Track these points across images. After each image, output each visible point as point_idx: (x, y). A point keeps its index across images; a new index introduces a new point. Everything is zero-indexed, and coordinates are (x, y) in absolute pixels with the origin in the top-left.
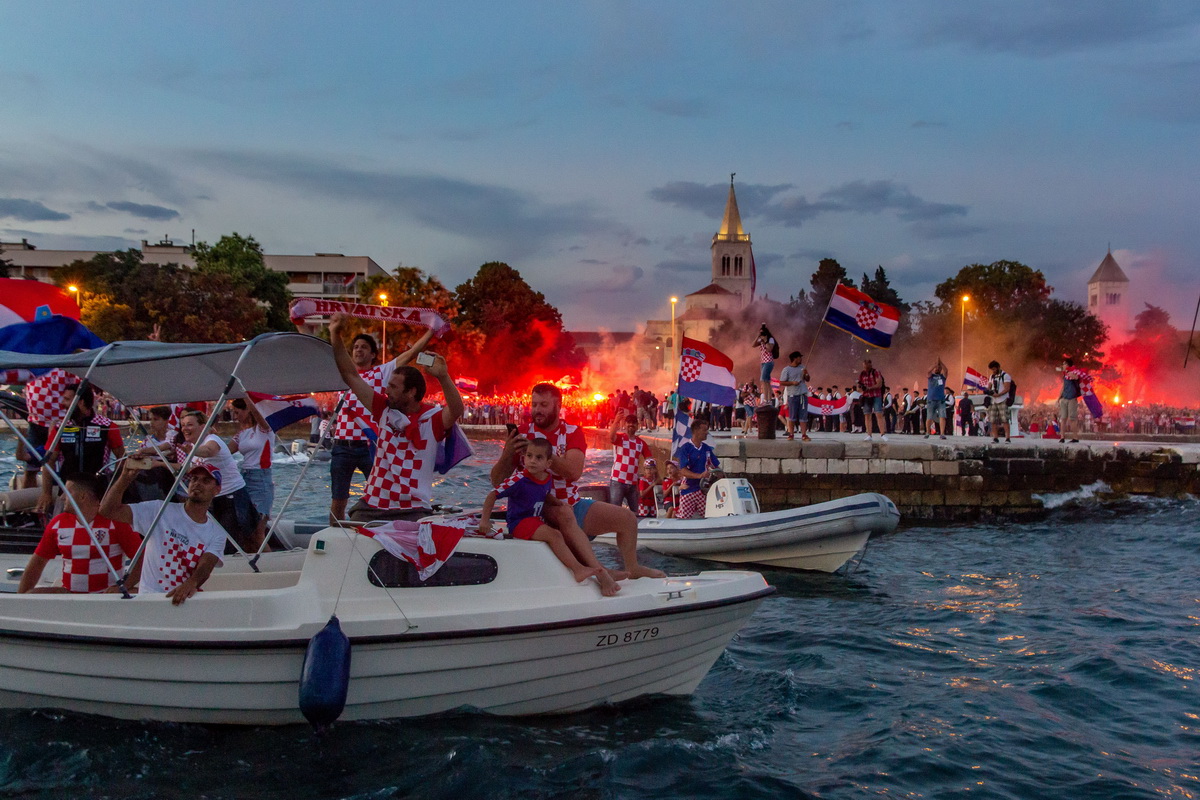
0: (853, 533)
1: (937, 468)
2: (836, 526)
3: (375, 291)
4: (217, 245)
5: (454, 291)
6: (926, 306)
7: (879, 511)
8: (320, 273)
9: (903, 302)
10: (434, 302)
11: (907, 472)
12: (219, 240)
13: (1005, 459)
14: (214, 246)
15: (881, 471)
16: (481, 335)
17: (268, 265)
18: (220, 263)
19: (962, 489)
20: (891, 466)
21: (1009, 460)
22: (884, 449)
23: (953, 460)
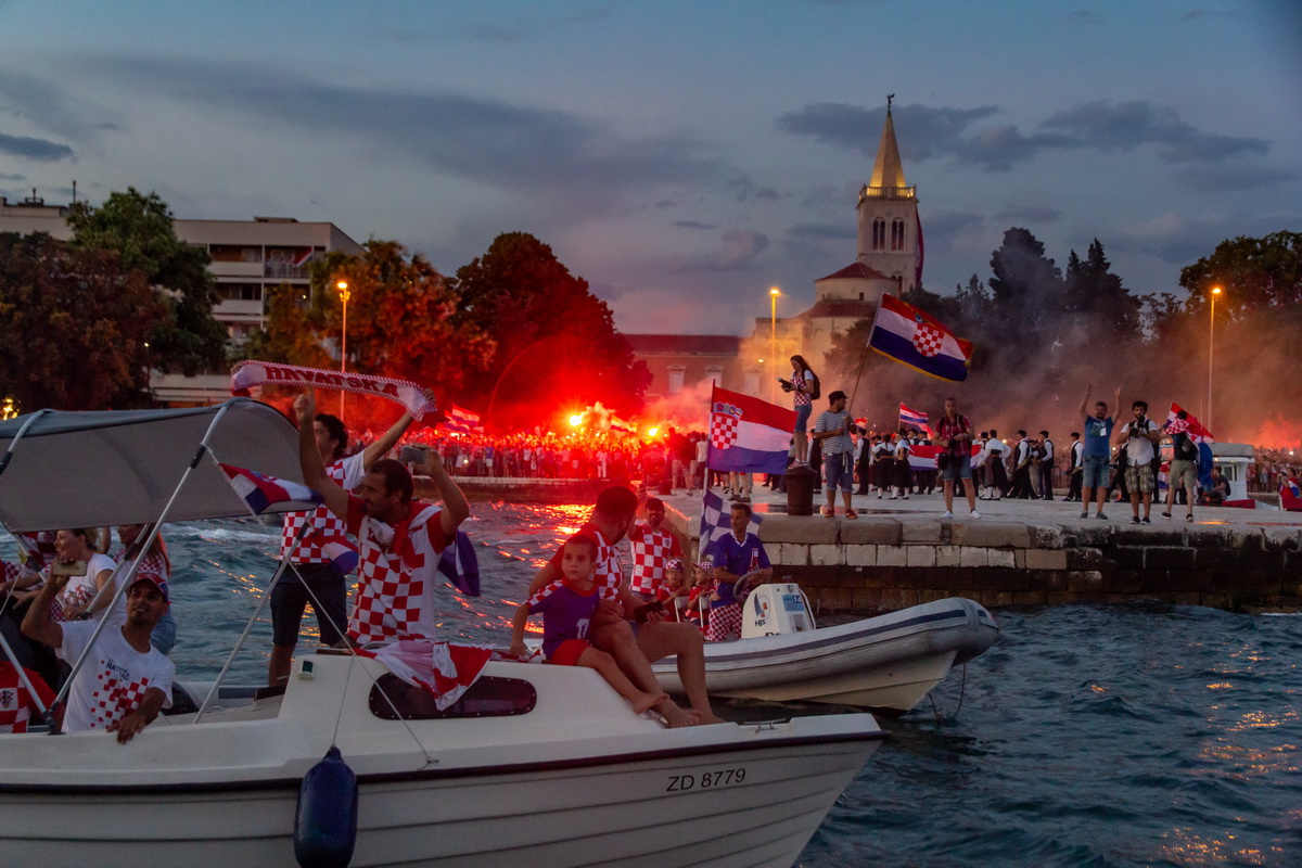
0: (930, 654)
1: (1035, 560)
2: (907, 645)
3: (333, 276)
4: (106, 206)
5: (454, 275)
6: (1162, 300)
7: (966, 622)
8: (259, 247)
9: (1130, 294)
10: (420, 292)
11: (991, 565)
12: (107, 198)
13: (1140, 547)
14: (101, 207)
15: (955, 563)
16: (491, 342)
17: (181, 235)
18: (109, 232)
19: (1071, 589)
20: (969, 557)
21: (1145, 548)
22: (958, 532)
23: (1059, 548)
